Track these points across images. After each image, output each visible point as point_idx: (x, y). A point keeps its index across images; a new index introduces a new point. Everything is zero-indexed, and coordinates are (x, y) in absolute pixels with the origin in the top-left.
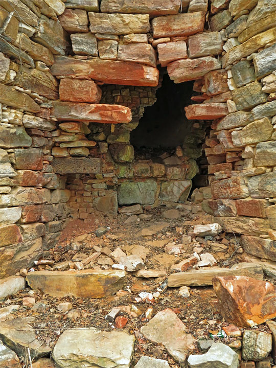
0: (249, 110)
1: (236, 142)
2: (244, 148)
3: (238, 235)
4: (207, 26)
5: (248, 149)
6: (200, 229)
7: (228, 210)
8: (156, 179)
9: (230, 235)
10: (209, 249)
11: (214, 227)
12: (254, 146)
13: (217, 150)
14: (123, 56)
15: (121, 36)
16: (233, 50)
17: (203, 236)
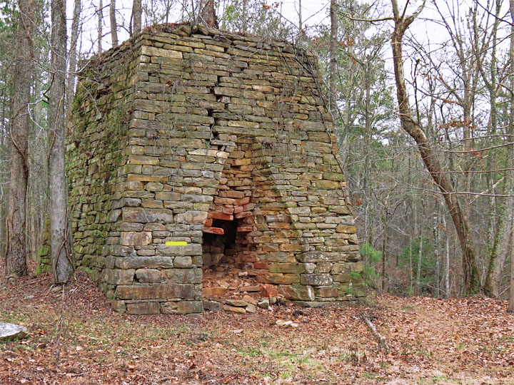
0: (263, 231)
1: (255, 241)
2: (258, 244)
3: (255, 276)
4: (250, 201)
5: (260, 245)
6: (241, 274)
7: (251, 266)
8: (210, 253)
9: (251, 276)
10: (246, 281)
11: (246, 273)
12: (263, 244)
13: (244, 242)
14: (224, 212)
15: (224, 205)
16: (259, 212)
17: (242, 277)
